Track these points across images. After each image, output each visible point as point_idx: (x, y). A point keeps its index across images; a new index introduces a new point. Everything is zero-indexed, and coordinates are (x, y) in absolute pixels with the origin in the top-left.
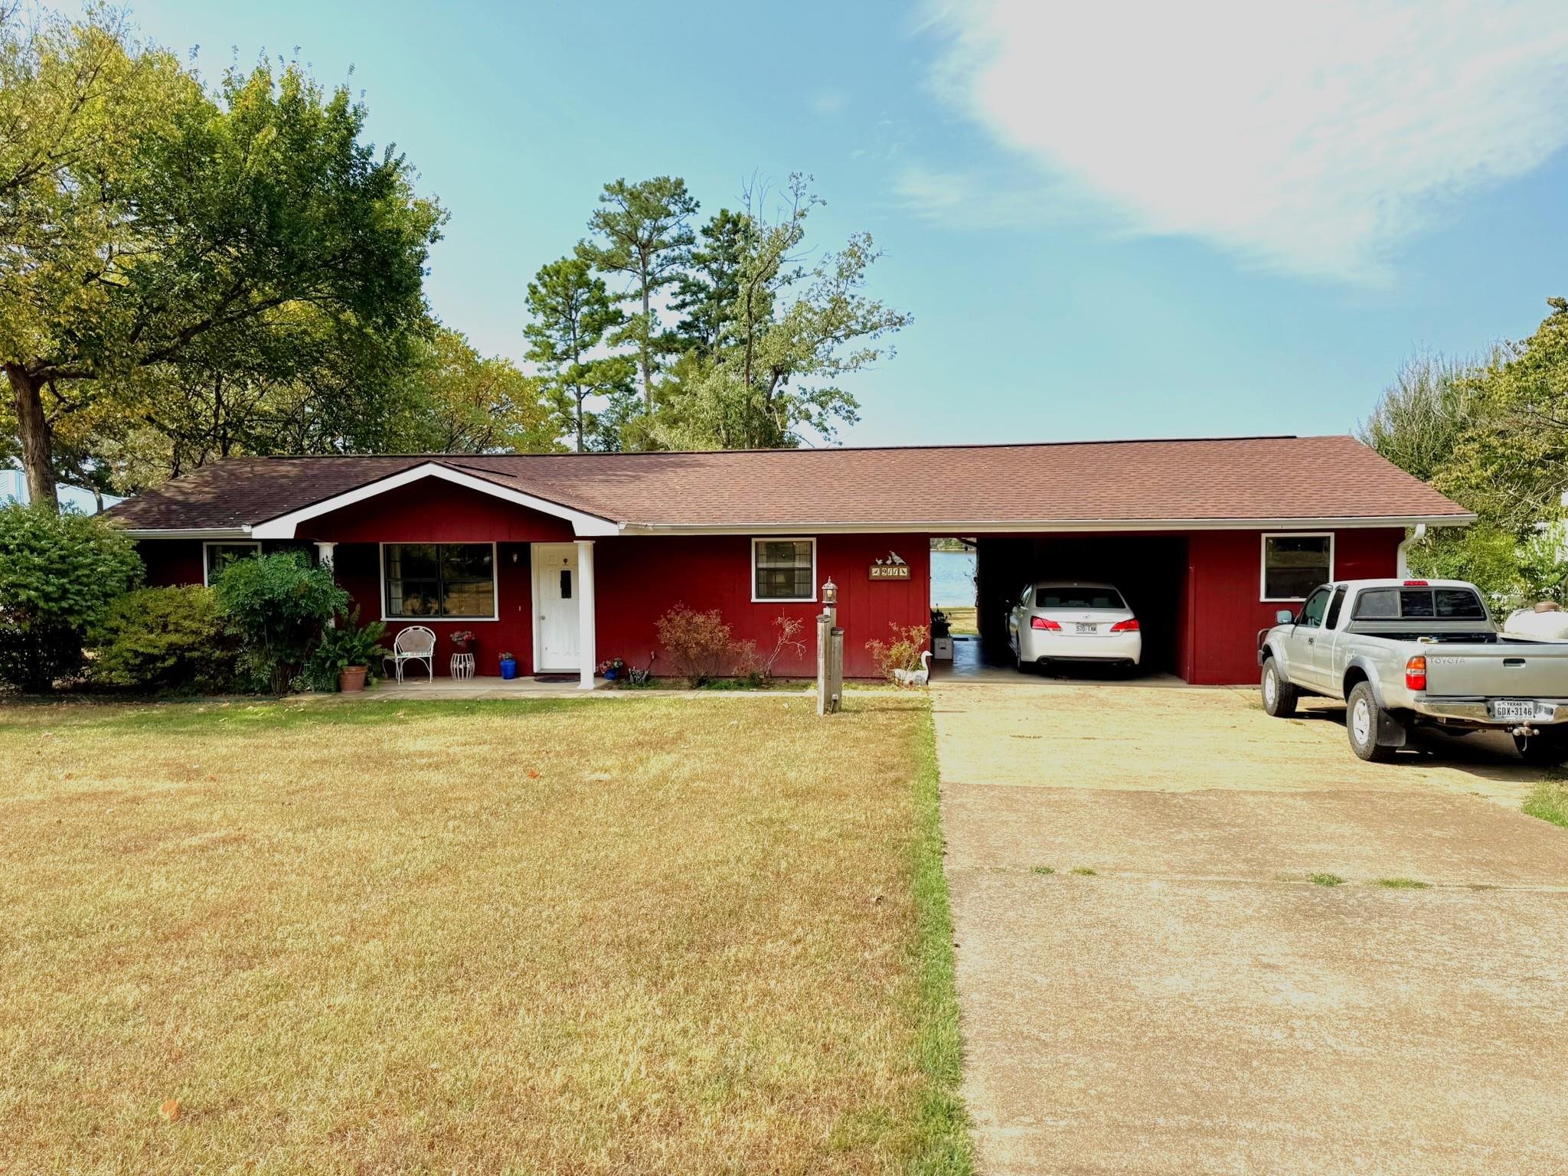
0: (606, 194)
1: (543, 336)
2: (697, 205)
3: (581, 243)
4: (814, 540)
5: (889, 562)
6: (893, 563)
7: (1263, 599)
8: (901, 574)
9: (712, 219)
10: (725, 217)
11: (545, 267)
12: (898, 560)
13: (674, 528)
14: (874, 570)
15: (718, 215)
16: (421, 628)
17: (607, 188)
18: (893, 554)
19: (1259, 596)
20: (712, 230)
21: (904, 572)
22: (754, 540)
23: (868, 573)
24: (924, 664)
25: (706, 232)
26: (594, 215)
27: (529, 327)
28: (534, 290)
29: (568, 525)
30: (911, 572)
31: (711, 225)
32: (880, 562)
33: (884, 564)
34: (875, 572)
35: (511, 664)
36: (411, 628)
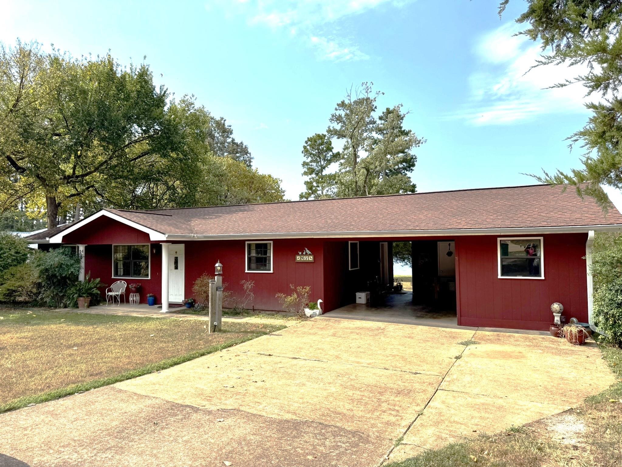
0: (337, 107)
1: (310, 165)
2: (376, 108)
3: (329, 127)
4: (272, 242)
5: (304, 253)
6: (306, 254)
7: (500, 277)
8: (310, 259)
9: (383, 113)
10: (389, 112)
11: (308, 138)
12: (308, 252)
13: (205, 237)
14: (298, 257)
15: (385, 111)
16: (123, 281)
17: (338, 105)
18: (306, 249)
19: (498, 275)
20: (383, 117)
21: (311, 258)
22: (247, 243)
23: (295, 259)
24: (319, 306)
25: (381, 118)
26: (331, 116)
27: (304, 162)
28: (305, 147)
29: (147, 235)
30: (314, 258)
31: (382, 115)
32: (300, 253)
33: (302, 254)
34: (298, 258)
35: (151, 298)
36: (119, 282)
